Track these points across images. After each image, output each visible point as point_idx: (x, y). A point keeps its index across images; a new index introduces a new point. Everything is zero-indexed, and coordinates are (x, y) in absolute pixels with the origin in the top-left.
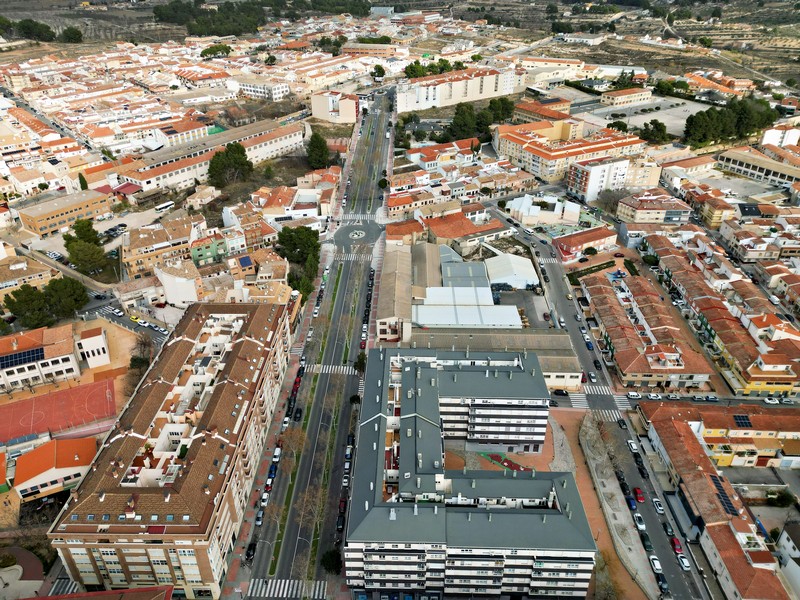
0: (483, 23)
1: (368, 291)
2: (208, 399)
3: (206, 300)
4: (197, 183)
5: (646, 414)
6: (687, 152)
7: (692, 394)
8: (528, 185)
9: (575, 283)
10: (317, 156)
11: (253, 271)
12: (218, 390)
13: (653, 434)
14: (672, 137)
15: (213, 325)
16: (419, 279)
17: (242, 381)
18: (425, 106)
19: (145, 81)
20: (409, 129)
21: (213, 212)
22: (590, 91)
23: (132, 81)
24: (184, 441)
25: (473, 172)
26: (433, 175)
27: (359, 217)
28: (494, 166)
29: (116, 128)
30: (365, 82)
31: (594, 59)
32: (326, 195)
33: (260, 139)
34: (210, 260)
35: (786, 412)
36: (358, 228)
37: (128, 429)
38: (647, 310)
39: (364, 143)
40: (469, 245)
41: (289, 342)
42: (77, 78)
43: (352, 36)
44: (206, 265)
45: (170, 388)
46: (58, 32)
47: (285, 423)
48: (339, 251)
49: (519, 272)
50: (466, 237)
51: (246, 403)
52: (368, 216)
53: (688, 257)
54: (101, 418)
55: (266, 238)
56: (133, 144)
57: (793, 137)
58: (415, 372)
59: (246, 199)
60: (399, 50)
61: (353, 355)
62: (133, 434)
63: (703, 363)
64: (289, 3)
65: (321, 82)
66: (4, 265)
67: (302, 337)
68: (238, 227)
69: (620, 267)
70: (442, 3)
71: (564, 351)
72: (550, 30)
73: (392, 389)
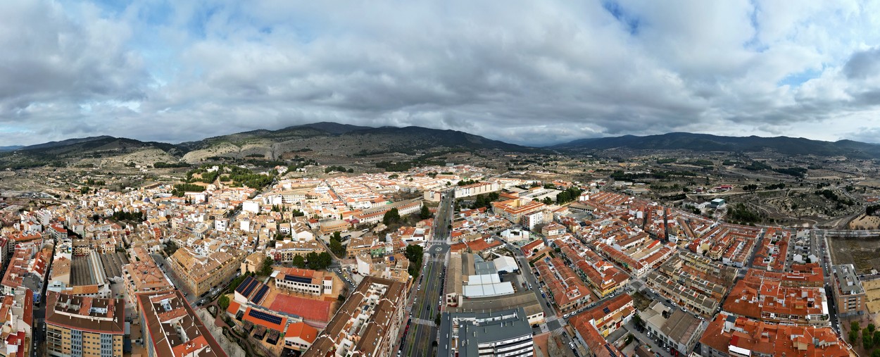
0: (485, 168)
1: (442, 278)
2: (364, 330)
3: (372, 275)
4: (379, 222)
5: (573, 325)
6: (559, 206)
7: (586, 306)
8: (508, 225)
9: (532, 266)
10: (424, 214)
11: (394, 263)
12: (370, 326)
13: (578, 335)
14: (553, 202)
15: (373, 289)
16: (465, 272)
17: (381, 324)
18: (465, 195)
19: (369, 185)
20: (460, 204)
21: (382, 236)
22: (524, 189)
23: (365, 185)
24: (349, 353)
25: (485, 220)
26: (470, 222)
27: (440, 241)
28: (493, 218)
29: (356, 200)
30: (444, 187)
31: (523, 178)
32: (427, 231)
33: (404, 207)
34: (378, 256)
35: (618, 299)
36: (439, 246)
37: (328, 334)
38: (562, 272)
39: (443, 209)
40: (486, 253)
41: (405, 303)
42: (349, 183)
43: (440, 172)
44: (376, 258)
45: (349, 318)
46: (347, 170)
47: (399, 354)
48: (431, 257)
49: (509, 264)
50: (485, 250)
51: (381, 338)
52: (443, 241)
53: (570, 246)
54: (322, 321)
55: (401, 248)
56: (360, 205)
57: (587, 198)
58: (465, 328)
59: (396, 231)
60: (456, 177)
61: (434, 315)
62: (330, 338)
63: (586, 290)
64: (419, 162)
65: (428, 187)
66: (311, 242)
67: (412, 300)
68: (391, 243)
69: (548, 255)
70: (470, 162)
71: (534, 302)
72: (508, 170)
73: (454, 339)
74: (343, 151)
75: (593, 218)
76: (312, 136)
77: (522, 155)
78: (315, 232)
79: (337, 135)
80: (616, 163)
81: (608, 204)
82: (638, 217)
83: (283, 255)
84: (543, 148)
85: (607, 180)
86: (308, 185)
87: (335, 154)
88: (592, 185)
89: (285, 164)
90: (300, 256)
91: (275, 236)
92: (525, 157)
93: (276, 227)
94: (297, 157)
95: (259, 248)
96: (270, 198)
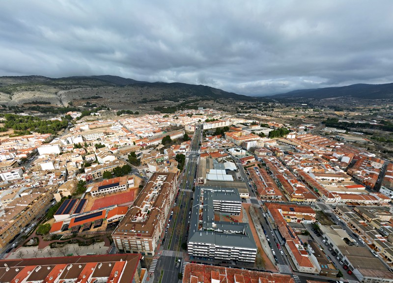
0: (222, 111)
1: (196, 170)
2: (156, 198)
3: (158, 172)
4: (159, 144)
5: (267, 207)
6: (269, 139)
7: (278, 201)
8: (233, 146)
9: (246, 169)
10: (186, 138)
11: (169, 164)
12: (159, 195)
13: (269, 212)
14: (266, 136)
15: (159, 178)
16: (208, 167)
17: (165, 194)
18: (210, 128)
19: (151, 122)
20: (206, 133)
21: (162, 151)
22: (246, 125)
23: (148, 122)
24: (149, 209)
25: (220, 142)
26: (211, 143)
27: (194, 152)
28: (225, 141)
29: (143, 132)
30: (197, 123)
31: (246, 118)
32: (187, 147)
33: (174, 135)
34: (160, 161)
35: (303, 207)
36: (194, 154)
37: (135, 206)
38: (264, 177)
39: (196, 135)
40: (220, 159)
41: (177, 183)
42: (137, 121)
43: (195, 113)
44: (159, 163)
45: (147, 194)
46: (134, 113)
47: (175, 204)
48: (189, 160)
49: (232, 166)
50: (219, 157)
51: (165, 199)
52: (196, 152)
53: (273, 164)
54: (130, 201)
55: (173, 156)
56: (146, 135)
57: (294, 136)
58: (207, 194)
59: (170, 147)
60: (204, 116)
61: (192, 187)
62: (137, 207)
63: (280, 192)
64: (182, 107)
65: (187, 123)
66: (114, 161)
67: (180, 181)
68: (167, 154)
69: (256, 166)
70: (213, 107)
71: (244, 187)
72: (236, 113)
73: (201, 197)
74: (129, 99)
75: (296, 151)
76: (100, 86)
77: (248, 103)
78: (115, 155)
79: (122, 86)
80: (332, 111)
81: (312, 143)
82: (342, 161)
83: (93, 175)
84: (264, 97)
85: (317, 125)
86: (104, 125)
87: (122, 100)
88: (300, 128)
89: (79, 110)
90: (107, 172)
91: (82, 165)
92: (249, 104)
93: (82, 159)
94: (88, 103)
95: (70, 177)
96: (69, 139)
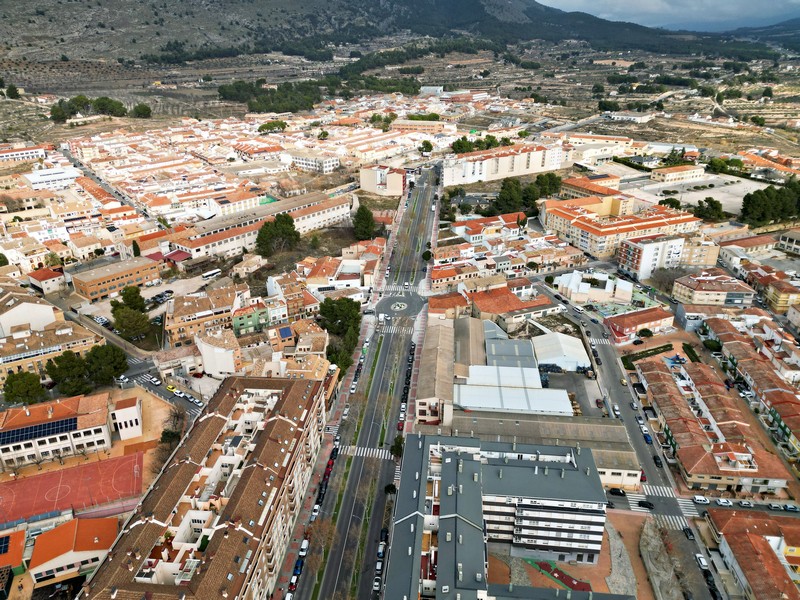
0: (530, 101)
1: (408, 367)
2: (235, 483)
3: (241, 374)
4: (245, 251)
5: (716, 524)
8: (577, 260)
9: (629, 367)
10: (363, 227)
11: (292, 342)
12: (246, 474)
13: (725, 548)
14: (728, 216)
15: (248, 401)
16: (461, 356)
17: (271, 464)
18: (471, 180)
19: (205, 154)
20: (454, 203)
22: (640, 168)
23: (193, 153)
24: (205, 532)
25: (519, 245)
26: (478, 249)
27: (402, 289)
28: (541, 240)
29: (173, 197)
30: (413, 157)
31: (643, 136)
32: (370, 266)
33: (309, 210)
34: (251, 330)
36: (400, 300)
37: (149, 515)
38: (712, 402)
39: (410, 215)
40: (514, 322)
41: (324, 421)
42: (142, 151)
43: (403, 113)
44: (247, 334)
45: (197, 469)
46: (130, 108)
47: (315, 511)
48: (380, 324)
49: (569, 353)
50: (512, 313)
51: (275, 490)
52: (411, 289)
53: (754, 344)
54: (126, 496)
55: (308, 308)
56: (187, 212)
58: (455, 466)
59: (291, 268)
60: (447, 127)
61: (390, 437)
62: (154, 521)
63: (778, 466)
64: (343, 83)
65: (371, 157)
66: (51, 329)
67: (338, 414)
68: (281, 296)
69: (678, 350)
70: (489, 83)
71: (620, 445)
72: (597, 108)
73: (431, 482)
74: (102, 46)
77: (651, 60)
78: (57, 300)
87: (75, 54)
92: (658, 68)
